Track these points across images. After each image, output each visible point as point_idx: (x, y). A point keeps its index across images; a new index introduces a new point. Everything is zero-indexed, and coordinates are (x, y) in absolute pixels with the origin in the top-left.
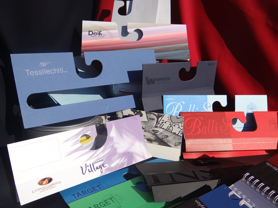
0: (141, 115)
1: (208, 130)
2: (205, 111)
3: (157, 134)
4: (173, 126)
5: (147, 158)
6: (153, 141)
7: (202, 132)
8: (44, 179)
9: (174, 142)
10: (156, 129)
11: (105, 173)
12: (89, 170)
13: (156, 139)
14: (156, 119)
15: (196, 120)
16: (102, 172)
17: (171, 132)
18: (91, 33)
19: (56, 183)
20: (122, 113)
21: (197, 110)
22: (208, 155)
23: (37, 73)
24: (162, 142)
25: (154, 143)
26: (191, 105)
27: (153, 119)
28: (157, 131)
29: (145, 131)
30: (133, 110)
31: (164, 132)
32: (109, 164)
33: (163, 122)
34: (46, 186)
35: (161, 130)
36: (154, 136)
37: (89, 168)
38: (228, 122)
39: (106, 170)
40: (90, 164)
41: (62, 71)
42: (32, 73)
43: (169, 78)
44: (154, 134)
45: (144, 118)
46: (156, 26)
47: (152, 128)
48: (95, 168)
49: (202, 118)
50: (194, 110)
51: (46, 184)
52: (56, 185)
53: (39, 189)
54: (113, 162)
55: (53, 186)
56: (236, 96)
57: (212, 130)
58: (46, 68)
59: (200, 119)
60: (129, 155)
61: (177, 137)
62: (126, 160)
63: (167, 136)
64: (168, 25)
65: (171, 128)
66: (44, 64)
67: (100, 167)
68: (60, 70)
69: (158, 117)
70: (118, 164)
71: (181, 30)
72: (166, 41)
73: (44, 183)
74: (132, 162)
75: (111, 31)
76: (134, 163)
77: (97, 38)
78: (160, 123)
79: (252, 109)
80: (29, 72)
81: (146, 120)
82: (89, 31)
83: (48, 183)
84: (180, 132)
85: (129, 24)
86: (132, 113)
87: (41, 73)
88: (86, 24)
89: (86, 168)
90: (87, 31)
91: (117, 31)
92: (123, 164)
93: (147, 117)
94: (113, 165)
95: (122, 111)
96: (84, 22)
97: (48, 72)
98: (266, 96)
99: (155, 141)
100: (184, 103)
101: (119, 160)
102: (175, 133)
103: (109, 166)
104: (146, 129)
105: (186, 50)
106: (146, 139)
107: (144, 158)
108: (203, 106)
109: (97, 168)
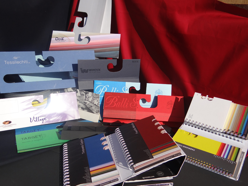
0: (77, 92)
1: (121, 105)
2: (123, 92)
3: (86, 104)
4: (94, 100)
5: (77, 118)
6: (85, 109)
7: (117, 106)
8: (7, 121)
9: (96, 111)
10: (85, 101)
11: (45, 123)
12: (35, 120)
13: (86, 108)
14: (85, 95)
15: (115, 98)
16: (43, 123)
17: (93, 104)
18: (57, 39)
19: (13, 124)
20: (67, 90)
21: (118, 91)
22: (120, 121)
23: (11, 63)
24: (89, 110)
25: (85, 110)
26: (113, 88)
27: (84, 95)
28: (86, 102)
29: (80, 102)
30: (73, 88)
31: (90, 104)
32: (49, 119)
33: (88, 97)
34: (7, 125)
35: (88, 102)
36: (85, 106)
37: (35, 119)
38: (137, 101)
39: (46, 122)
40: (37, 117)
41: (27, 62)
42: (8, 63)
43: (99, 70)
44: (85, 105)
45: (79, 94)
46: (99, 35)
47: (83, 101)
48: (39, 119)
49: (119, 97)
50: (115, 91)
51: (7, 124)
52: (12, 126)
53: (2, 126)
54: (52, 118)
55: (11, 126)
56: (147, 84)
57: (124, 105)
58: (17, 60)
59: (117, 97)
60: (64, 115)
61: (97, 107)
62: (61, 118)
63: (92, 106)
64: (108, 34)
65: (93, 101)
66: (16, 58)
67: (43, 120)
68: (26, 62)
69: (86, 94)
70: (55, 120)
71: (117, 37)
72: (104, 45)
73: (6, 123)
74: (65, 120)
75: (69, 38)
76: (66, 120)
77: (61, 42)
78: (87, 97)
79: (159, 93)
80: (6, 62)
81: (80, 95)
82: (56, 38)
83: (8, 124)
84: (98, 104)
85: (82, 33)
86: (72, 90)
87: (14, 63)
88: (55, 33)
89: (33, 119)
90: (54, 38)
91: (74, 38)
92: (59, 120)
93: (80, 93)
94: (51, 120)
95: (67, 88)
96: (54, 32)
97: (18, 62)
98: (171, 85)
99: (86, 109)
100: (108, 86)
101: (57, 117)
102: (95, 105)
103: (49, 120)
104: (80, 101)
105: (117, 52)
106: (81, 107)
107: (75, 118)
108: (122, 89)
109: (40, 120)
